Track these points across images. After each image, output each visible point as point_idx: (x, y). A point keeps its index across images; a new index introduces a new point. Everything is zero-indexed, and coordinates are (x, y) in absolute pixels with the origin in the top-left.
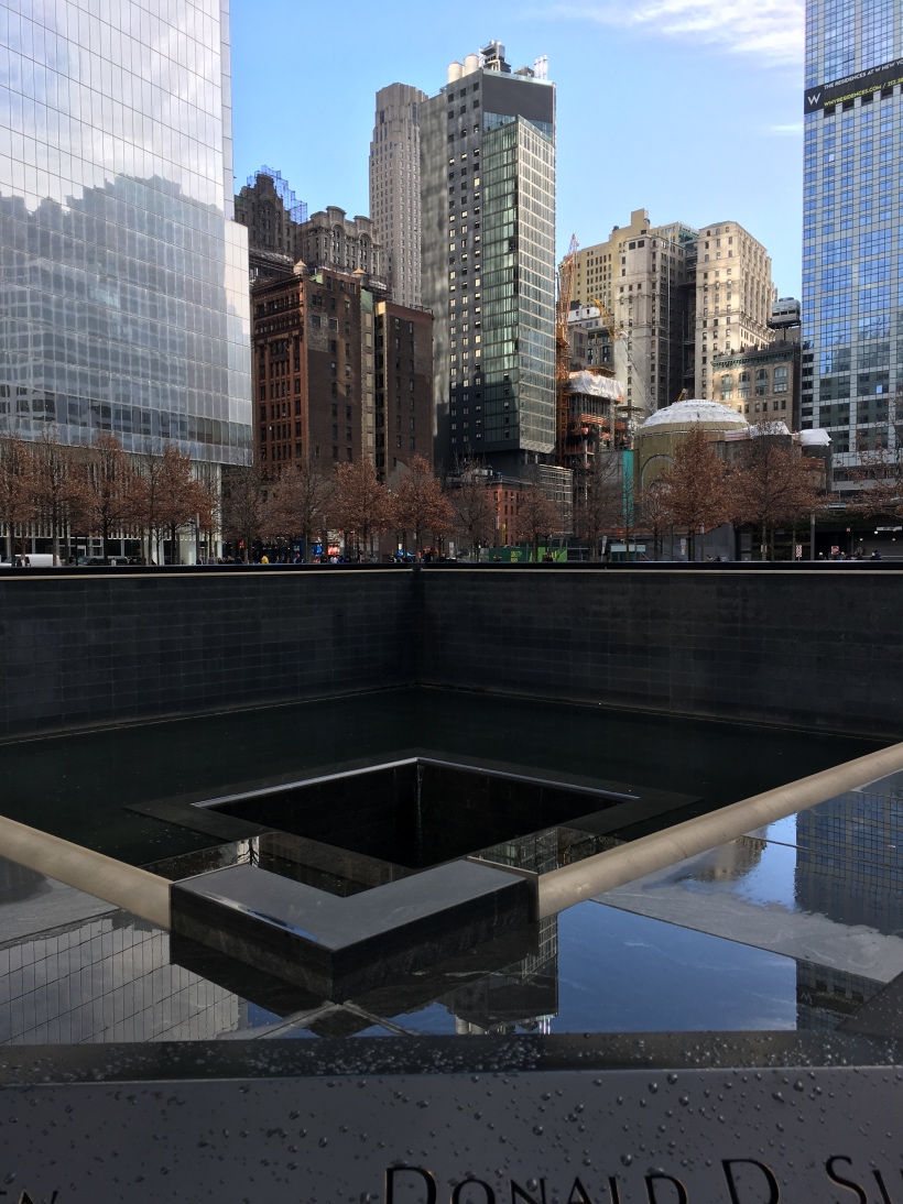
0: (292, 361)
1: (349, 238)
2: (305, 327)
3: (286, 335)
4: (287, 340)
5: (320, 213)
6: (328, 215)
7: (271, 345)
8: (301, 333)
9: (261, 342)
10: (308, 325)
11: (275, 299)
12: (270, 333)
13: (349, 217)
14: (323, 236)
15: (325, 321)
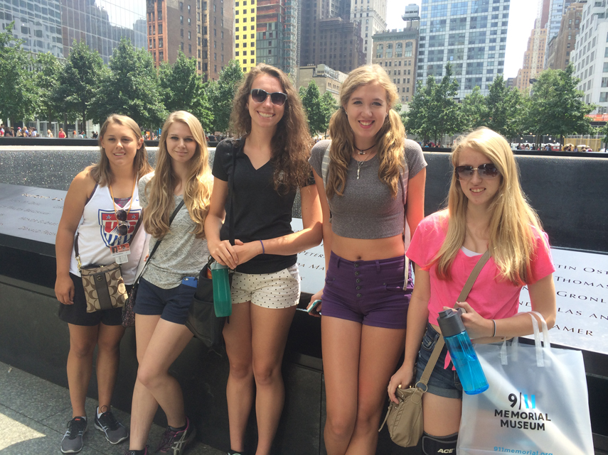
0: (156, 13)
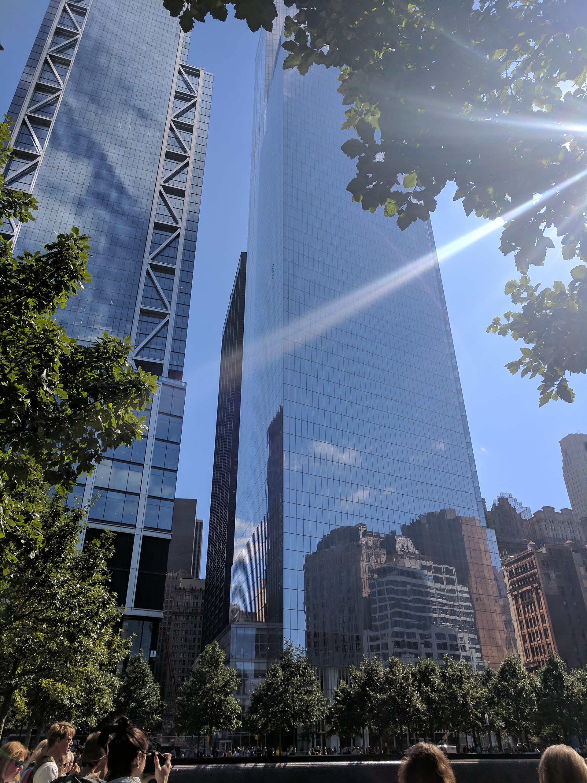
0: (536, 603)
1: (559, 522)
2: (541, 581)
3: (530, 587)
4: (531, 590)
5: (539, 511)
6: (544, 511)
7: (521, 594)
8: (540, 585)
9: (516, 593)
10: (542, 578)
11: (519, 566)
12: (520, 587)
13: (558, 510)
14: (543, 524)
15: (553, 575)
